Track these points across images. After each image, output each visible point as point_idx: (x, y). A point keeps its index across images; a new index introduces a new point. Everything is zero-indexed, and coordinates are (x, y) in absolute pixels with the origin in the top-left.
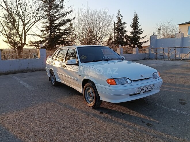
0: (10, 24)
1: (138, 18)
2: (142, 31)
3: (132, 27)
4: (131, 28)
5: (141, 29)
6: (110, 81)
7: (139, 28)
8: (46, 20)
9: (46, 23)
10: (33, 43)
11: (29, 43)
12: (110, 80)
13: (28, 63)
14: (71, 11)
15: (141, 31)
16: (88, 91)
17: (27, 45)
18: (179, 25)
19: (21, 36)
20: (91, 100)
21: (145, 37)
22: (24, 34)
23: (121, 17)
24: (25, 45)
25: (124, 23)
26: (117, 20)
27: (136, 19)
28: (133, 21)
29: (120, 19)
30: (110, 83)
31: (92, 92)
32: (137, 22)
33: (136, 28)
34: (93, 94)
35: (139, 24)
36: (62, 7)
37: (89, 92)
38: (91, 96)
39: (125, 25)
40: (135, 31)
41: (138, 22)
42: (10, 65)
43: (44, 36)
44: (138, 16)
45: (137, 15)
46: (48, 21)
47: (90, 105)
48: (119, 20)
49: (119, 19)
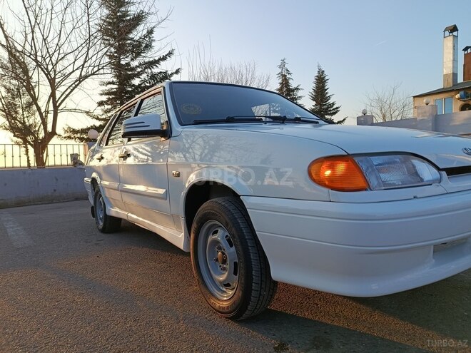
0: (14, 82)
1: (326, 78)
2: (337, 108)
3: (314, 100)
4: (312, 101)
5: (333, 104)
6: (328, 173)
7: (331, 101)
8: (110, 77)
9: (110, 83)
10: (74, 131)
11: (66, 131)
12: (326, 164)
13: (57, 180)
14: (170, 54)
15: (335, 107)
16: (211, 238)
17: (59, 135)
18: (414, 97)
19: (44, 114)
20: (222, 278)
21: (344, 120)
22: (51, 108)
23: (288, 76)
24: (55, 137)
25: (297, 89)
26: (280, 81)
27: (321, 81)
28: (314, 85)
29: (286, 79)
30: (331, 179)
31: (229, 241)
32: (324, 86)
33: (322, 101)
34: (233, 249)
35: (329, 92)
36: (148, 46)
37: (215, 242)
38: (224, 262)
39: (299, 94)
40: (321, 108)
41: (326, 88)
42: (6, 185)
43: (104, 117)
44: (326, 73)
45: (323, 71)
46: (115, 80)
47: (218, 305)
48: (285, 82)
49: (283, 80)
